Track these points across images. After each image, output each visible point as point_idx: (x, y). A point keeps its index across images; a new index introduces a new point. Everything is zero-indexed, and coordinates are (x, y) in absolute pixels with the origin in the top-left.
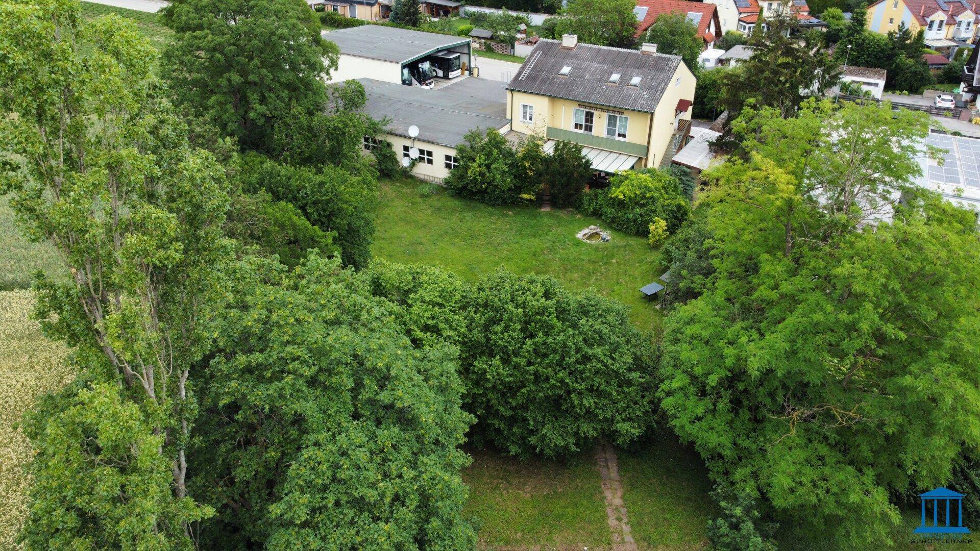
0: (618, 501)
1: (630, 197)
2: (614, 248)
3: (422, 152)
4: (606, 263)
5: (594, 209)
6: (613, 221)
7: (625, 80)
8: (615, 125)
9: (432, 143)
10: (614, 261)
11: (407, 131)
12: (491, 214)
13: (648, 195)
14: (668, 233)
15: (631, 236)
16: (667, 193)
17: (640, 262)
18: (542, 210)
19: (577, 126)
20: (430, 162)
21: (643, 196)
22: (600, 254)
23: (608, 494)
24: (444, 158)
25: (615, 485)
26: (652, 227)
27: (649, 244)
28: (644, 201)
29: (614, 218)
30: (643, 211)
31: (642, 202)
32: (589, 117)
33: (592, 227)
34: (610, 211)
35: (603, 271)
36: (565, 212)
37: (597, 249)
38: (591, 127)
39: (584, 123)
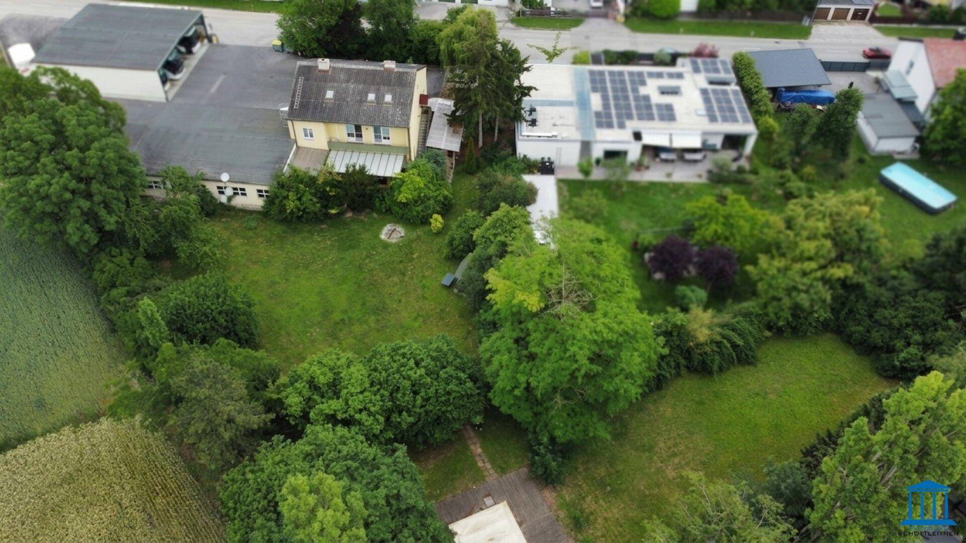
0: (479, 450)
2: (410, 242)
3: (235, 189)
7: (379, 99)
8: (380, 132)
9: (242, 183)
11: (219, 177)
19: (349, 135)
20: (245, 194)
21: (419, 196)
23: (472, 447)
24: (256, 192)
25: (475, 440)
32: (358, 128)
33: (389, 225)
38: (361, 135)
39: (354, 133)
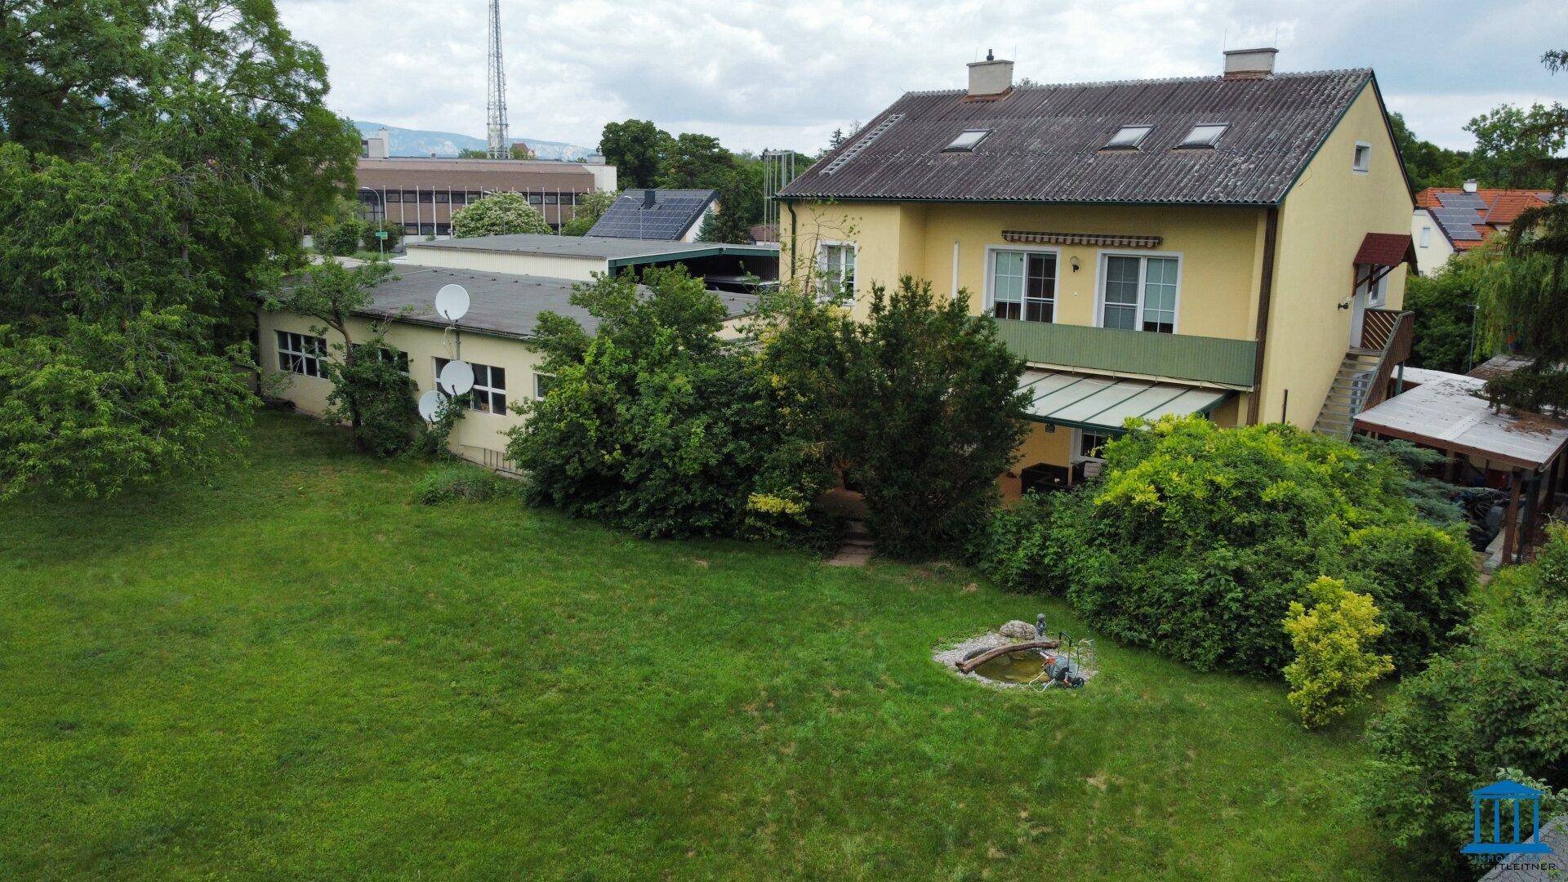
1: (1186, 500)
2: (1103, 716)
4: (1049, 791)
5: (1037, 561)
6: (1109, 609)
7: (1164, 140)
8: (1131, 293)
10: (1098, 781)
11: (431, 305)
12: (620, 561)
13: (1270, 493)
14: (1388, 663)
15: (1197, 674)
16: (1356, 501)
17: (1247, 801)
18: (835, 563)
19: (1003, 310)
20: (498, 404)
21: (1250, 498)
22: (1026, 743)
26: (1299, 624)
27: (1290, 715)
28: (1257, 517)
29: (1114, 589)
30: (1247, 558)
31: (1241, 519)
32: (1042, 274)
33: (1016, 625)
34: (1096, 566)
35: (1023, 831)
36: (917, 572)
37: (1018, 716)
38: (1048, 309)
39: (1023, 299)
